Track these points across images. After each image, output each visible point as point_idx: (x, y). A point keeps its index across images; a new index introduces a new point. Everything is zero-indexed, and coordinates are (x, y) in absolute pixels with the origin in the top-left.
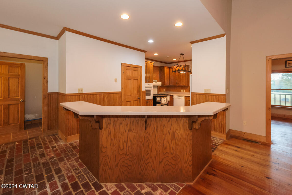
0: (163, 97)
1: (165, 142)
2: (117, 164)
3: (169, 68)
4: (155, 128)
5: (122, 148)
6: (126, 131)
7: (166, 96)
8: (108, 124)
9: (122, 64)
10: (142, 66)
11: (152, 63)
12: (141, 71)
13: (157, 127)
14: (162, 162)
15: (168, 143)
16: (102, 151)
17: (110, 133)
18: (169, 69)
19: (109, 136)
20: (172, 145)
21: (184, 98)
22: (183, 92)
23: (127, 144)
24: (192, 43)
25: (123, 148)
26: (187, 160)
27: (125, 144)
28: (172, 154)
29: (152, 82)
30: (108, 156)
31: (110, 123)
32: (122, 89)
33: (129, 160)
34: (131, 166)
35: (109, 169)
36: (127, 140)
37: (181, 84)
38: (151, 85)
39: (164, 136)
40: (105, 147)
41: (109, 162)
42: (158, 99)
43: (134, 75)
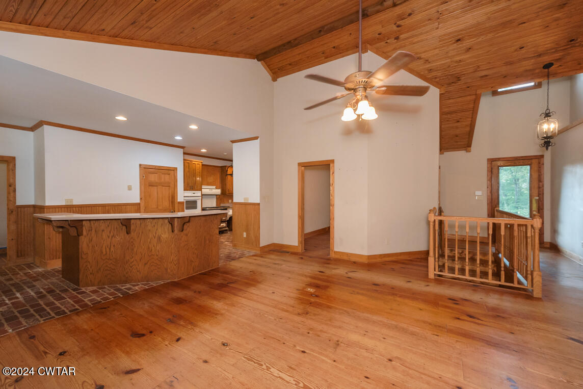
1: (150, 246)
2: (100, 269)
4: (141, 233)
5: (104, 253)
6: (109, 237)
8: (89, 231)
9: (140, 165)
10: (177, 168)
11: (198, 163)
12: (175, 175)
13: (142, 232)
14: (147, 263)
15: (154, 246)
16: (82, 258)
17: (92, 240)
19: (90, 243)
20: (158, 248)
23: (110, 249)
24: (233, 142)
25: (106, 254)
26: (173, 260)
27: (108, 250)
28: (157, 255)
29: (200, 190)
30: (89, 262)
31: (91, 230)
32: (141, 199)
33: (113, 264)
34: (114, 269)
35: (91, 274)
36: (110, 246)
38: (198, 193)
39: (149, 240)
40: (86, 254)
41: (91, 267)
43: (163, 180)
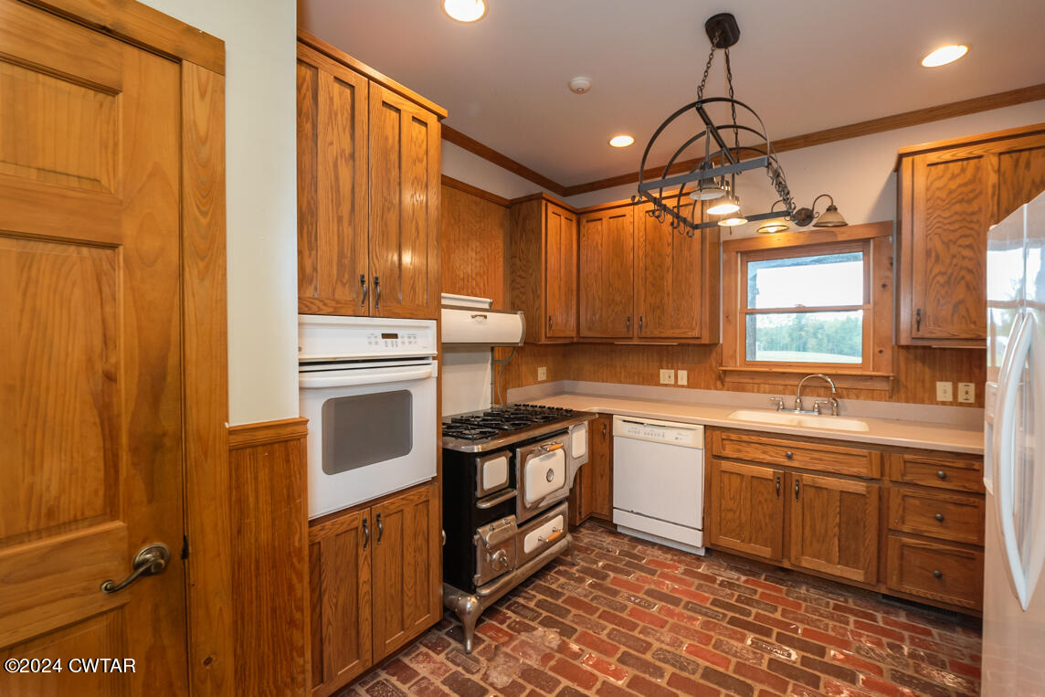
0: (536, 447)
3: (574, 218)
7: (564, 432)
11: (423, 114)
18: (574, 224)
21: (695, 438)
22: (676, 385)
29: (432, 311)
37: (669, 333)
38: (418, 338)
42: (493, 473)
